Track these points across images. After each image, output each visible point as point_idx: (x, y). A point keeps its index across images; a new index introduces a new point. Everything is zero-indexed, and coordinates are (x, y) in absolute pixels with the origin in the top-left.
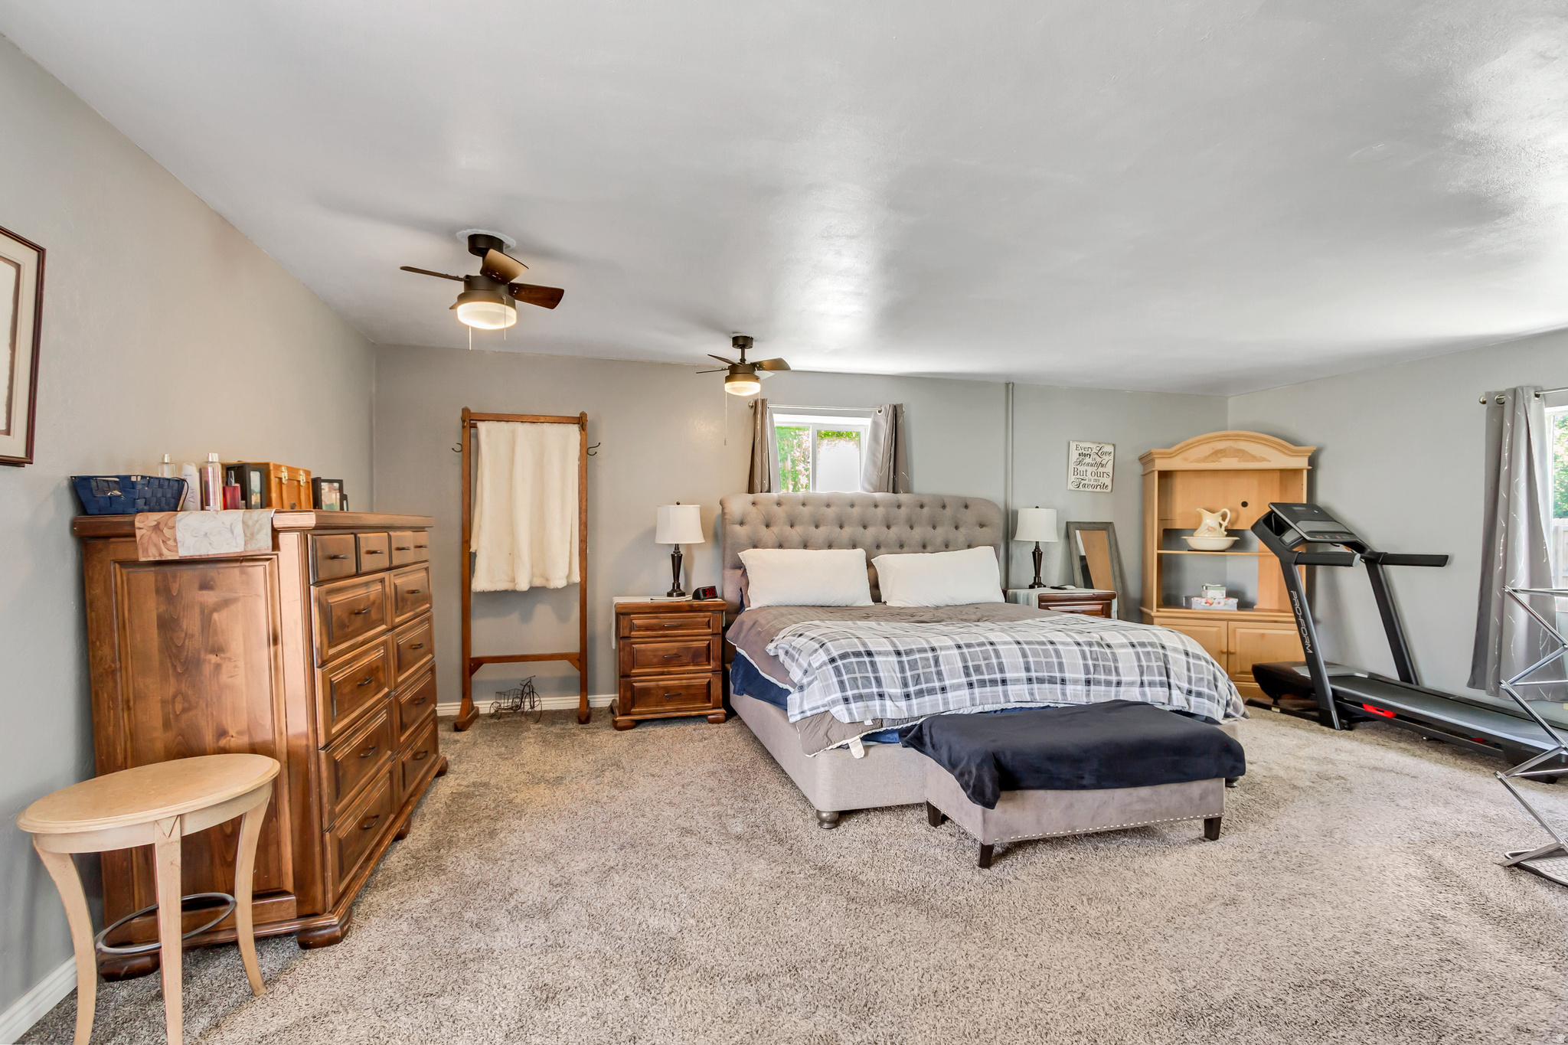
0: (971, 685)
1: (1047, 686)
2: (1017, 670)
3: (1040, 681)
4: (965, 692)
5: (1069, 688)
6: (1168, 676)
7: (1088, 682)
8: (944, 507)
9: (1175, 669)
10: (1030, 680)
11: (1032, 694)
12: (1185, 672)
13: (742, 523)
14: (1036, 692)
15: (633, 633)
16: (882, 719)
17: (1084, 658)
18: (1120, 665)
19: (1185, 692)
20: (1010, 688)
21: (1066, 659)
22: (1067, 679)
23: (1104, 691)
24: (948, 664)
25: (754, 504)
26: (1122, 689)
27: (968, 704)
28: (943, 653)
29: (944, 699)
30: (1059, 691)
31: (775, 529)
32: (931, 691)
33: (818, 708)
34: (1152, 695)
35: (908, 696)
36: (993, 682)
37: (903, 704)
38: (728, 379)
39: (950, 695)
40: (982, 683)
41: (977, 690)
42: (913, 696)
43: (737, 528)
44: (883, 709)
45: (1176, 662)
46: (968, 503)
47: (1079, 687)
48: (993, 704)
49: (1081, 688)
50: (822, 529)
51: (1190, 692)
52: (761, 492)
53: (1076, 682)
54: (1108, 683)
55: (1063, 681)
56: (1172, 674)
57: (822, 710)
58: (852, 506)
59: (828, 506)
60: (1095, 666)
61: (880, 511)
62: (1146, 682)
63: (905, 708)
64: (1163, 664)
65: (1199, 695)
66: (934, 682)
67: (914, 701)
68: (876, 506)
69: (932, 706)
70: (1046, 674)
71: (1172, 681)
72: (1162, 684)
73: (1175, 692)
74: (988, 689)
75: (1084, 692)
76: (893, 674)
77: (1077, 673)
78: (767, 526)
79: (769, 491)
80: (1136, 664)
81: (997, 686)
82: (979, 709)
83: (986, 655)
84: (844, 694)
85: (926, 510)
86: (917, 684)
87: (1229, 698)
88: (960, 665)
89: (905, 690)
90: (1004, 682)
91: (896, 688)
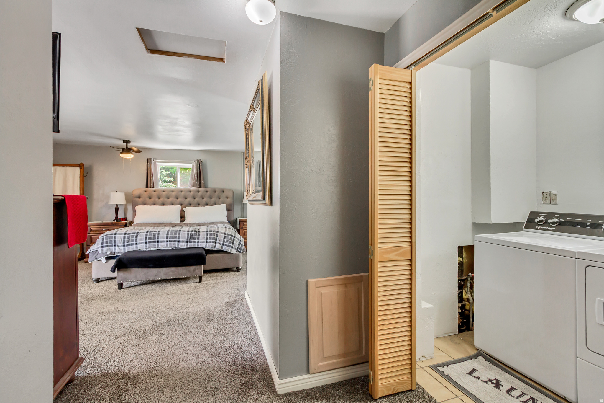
0: (146, 243)
1: (173, 243)
2: (163, 238)
3: (170, 241)
4: (144, 245)
5: (180, 244)
6: (216, 240)
7: (187, 242)
8: (215, 192)
9: (219, 238)
10: (167, 241)
11: (167, 245)
12: (223, 239)
13: (139, 197)
14: (168, 245)
15: (91, 232)
16: (115, 252)
17: (188, 235)
18: (200, 237)
19: (222, 244)
20: (160, 243)
21: (182, 235)
22: (180, 241)
23: (193, 244)
24: (141, 237)
25: (145, 191)
26: (200, 244)
27: (145, 248)
28: (141, 234)
29: (136, 247)
30: (177, 244)
31: (152, 200)
32: (132, 244)
33: (95, 249)
34: (208, 245)
35: (124, 246)
36: (154, 242)
37: (122, 248)
38: (121, 153)
39: (138, 245)
40: (150, 242)
41: (148, 244)
42: (126, 246)
43: (137, 199)
44: (115, 249)
45: (220, 236)
46: (224, 191)
47: (184, 243)
48: (153, 248)
49: (185, 244)
50: (169, 199)
51: (223, 244)
52: (151, 188)
53: (183, 242)
54: (195, 242)
55: (179, 241)
56: (218, 239)
57: (96, 250)
58: (182, 192)
59: (173, 192)
60: (190, 237)
61: (192, 193)
62: (208, 242)
63: (123, 249)
64: (215, 237)
65: (226, 245)
66: (134, 242)
67: (126, 247)
68: (190, 192)
69: (132, 248)
70: (173, 239)
71: (217, 241)
72: (213, 242)
73: (218, 245)
74: (152, 244)
75: (185, 245)
76: (120, 240)
77: (184, 239)
78: (150, 198)
79: (153, 187)
80: (206, 237)
81: (155, 243)
82: (148, 250)
83: (154, 234)
84: (102, 245)
85: (208, 193)
86: (127, 243)
87: (238, 246)
88: (144, 237)
89: (124, 244)
90: (158, 242)
91: (120, 243)
